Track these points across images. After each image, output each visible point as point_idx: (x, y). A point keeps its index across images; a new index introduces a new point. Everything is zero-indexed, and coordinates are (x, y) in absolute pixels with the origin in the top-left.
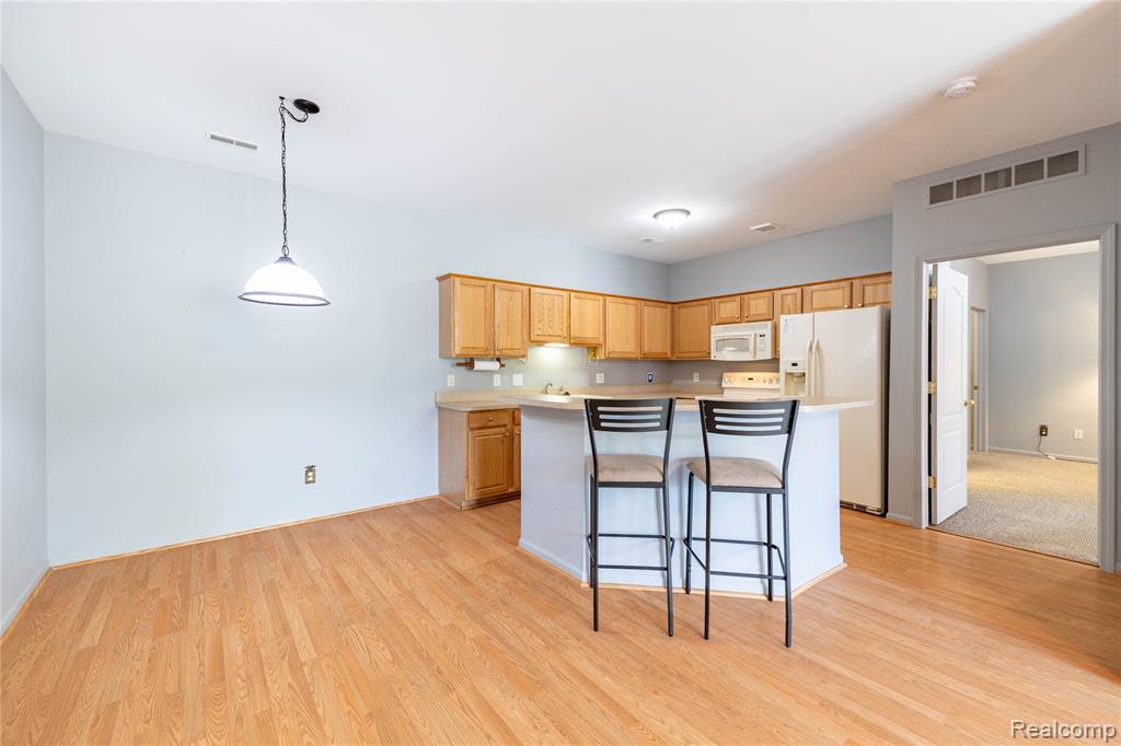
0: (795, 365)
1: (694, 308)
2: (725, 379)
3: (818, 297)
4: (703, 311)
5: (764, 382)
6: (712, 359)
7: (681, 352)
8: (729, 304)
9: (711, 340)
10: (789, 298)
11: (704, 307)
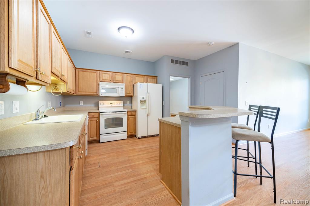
0: (143, 98)
1: (89, 73)
2: (100, 104)
3: (137, 78)
4: (93, 75)
5: (117, 104)
6: (100, 95)
7: (80, 92)
8: (106, 75)
9: (99, 87)
10: (129, 77)
11: (94, 73)
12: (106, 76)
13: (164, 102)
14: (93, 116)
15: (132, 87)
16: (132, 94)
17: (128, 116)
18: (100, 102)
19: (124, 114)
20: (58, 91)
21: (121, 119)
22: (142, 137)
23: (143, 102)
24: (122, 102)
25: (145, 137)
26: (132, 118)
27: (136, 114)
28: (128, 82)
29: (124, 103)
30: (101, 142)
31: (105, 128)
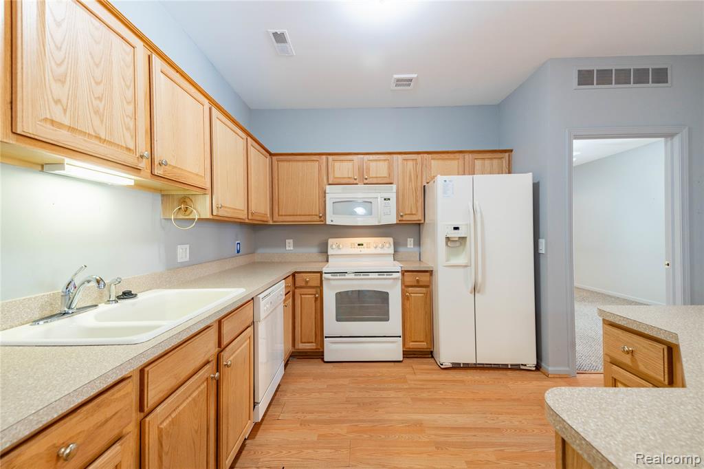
0: (456, 228)
1: (300, 164)
2: (332, 246)
3: (435, 164)
4: (312, 168)
5: (376, 248)
6: (327, 223)
7: (282, 215)
8: (345, 164)
9: (325, 201)
10: (410, 164)
11: (312, 163)
12: (342, 169)
13: (542, 242)
14: (307, 282)
15: (420, 193)
16: (418, 217)
17: (405, 286)
18: (331, 241)
19: (391, 281)
20: (189, 215)
21: (384, 297)
22: (453, 364)
23: (457, 242)
24: (391, 240)
25: (467, 367)
26: (417, 294)
27: (430, 281)
28: (407, 179)
29: (396, 245)
30: (326, 360)
31: (337, 320)
